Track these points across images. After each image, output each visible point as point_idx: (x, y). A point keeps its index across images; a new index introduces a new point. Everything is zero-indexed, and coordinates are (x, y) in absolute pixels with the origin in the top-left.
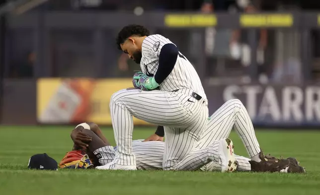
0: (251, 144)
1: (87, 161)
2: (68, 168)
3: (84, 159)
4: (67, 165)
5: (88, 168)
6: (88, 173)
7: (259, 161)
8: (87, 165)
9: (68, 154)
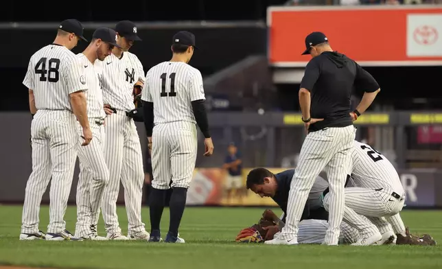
0: (397, 224)
1: (258, 237)
2: (244, 242)
3: (256, 235)
4: (242, 239)
5: (259, 242)
6: (261, 246)
7: (405, 236)
8: (259, 240)
9: (243, 231)
